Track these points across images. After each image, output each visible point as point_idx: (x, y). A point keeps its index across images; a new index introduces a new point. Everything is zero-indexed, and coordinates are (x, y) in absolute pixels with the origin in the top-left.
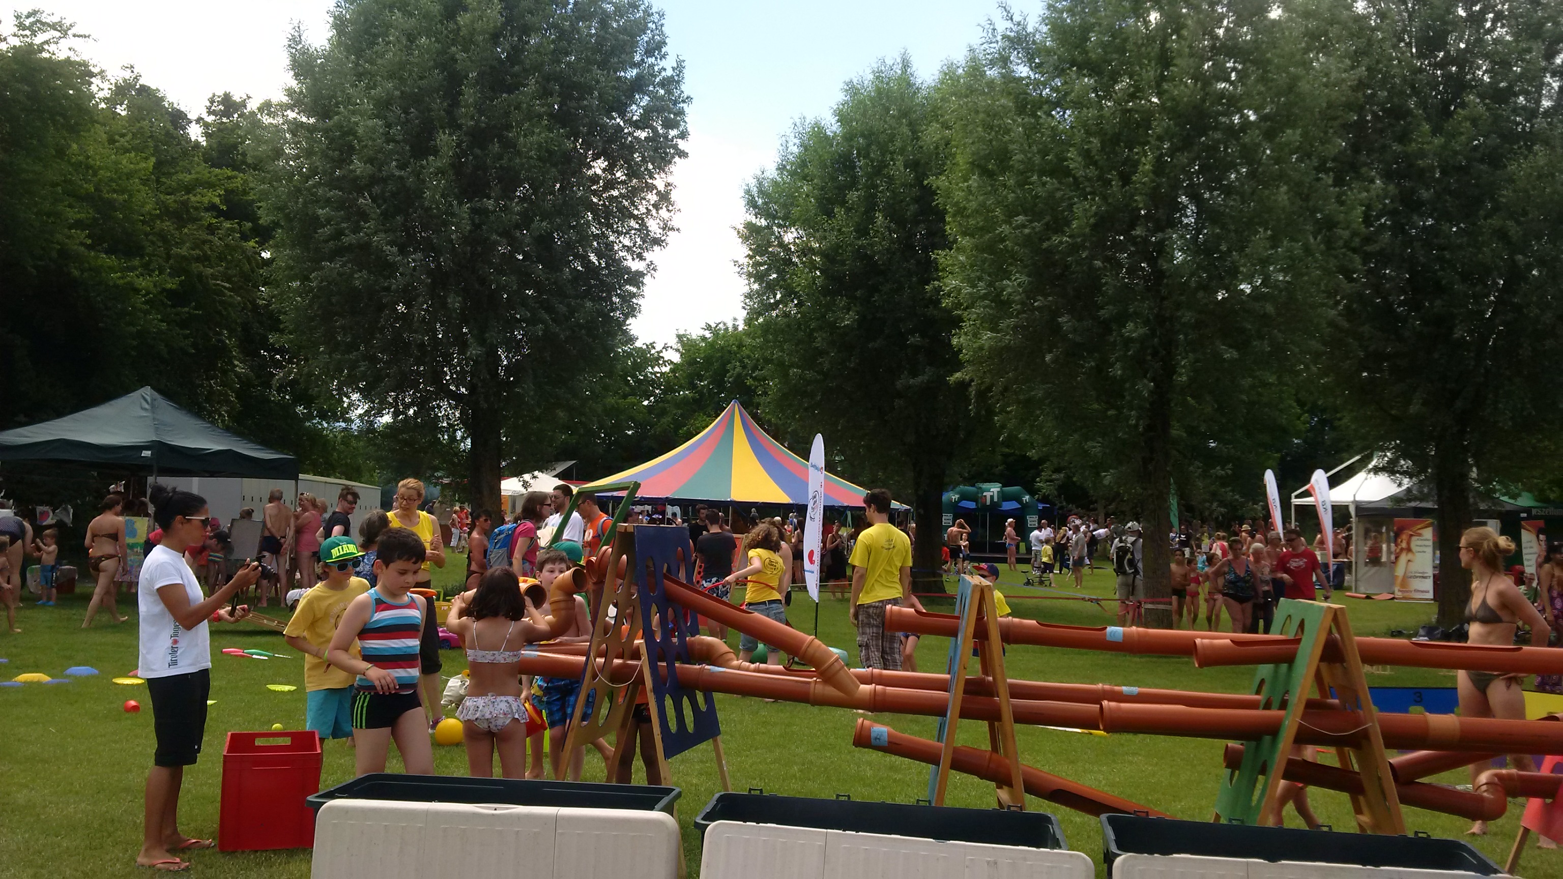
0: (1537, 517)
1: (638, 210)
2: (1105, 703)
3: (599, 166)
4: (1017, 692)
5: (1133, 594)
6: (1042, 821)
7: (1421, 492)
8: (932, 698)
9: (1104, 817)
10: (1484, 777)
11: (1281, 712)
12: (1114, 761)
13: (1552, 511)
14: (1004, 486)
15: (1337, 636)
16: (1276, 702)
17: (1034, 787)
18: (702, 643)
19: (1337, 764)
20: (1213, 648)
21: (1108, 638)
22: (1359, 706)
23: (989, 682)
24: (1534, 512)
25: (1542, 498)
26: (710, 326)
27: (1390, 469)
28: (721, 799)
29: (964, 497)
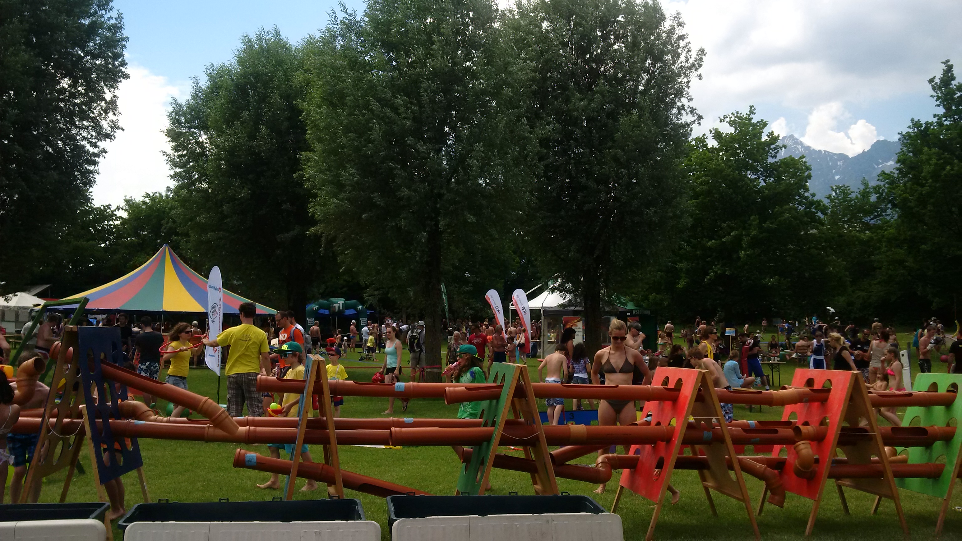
0: (636, 315)
1: (93, 113)
2: (393, 429)
3: (65, 83)
4: (339, 425)
5: (418, 364)
6: (352, 504)
7: (576, 300)
8: (286, 433)
9: (389, 498)
10: (600, 459)
11: (493, 428)
12: (403, 464)
13: (643, 312)
14: (346, 300)
15: (523, 382)
16: (490, 423)
17: (349, 483)
18: (129, 405)
19: (523, 456)
20: (455, 392)
21: (396, 389)
22: (534, 423)
23: (323, 420)
24: (634, 312)
25: (637, 305)
26: (149, 195)
27: (560, 289)
28: (139, 508)
29: (321, 307)
